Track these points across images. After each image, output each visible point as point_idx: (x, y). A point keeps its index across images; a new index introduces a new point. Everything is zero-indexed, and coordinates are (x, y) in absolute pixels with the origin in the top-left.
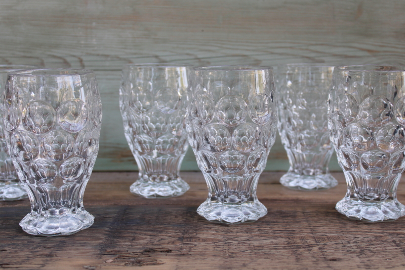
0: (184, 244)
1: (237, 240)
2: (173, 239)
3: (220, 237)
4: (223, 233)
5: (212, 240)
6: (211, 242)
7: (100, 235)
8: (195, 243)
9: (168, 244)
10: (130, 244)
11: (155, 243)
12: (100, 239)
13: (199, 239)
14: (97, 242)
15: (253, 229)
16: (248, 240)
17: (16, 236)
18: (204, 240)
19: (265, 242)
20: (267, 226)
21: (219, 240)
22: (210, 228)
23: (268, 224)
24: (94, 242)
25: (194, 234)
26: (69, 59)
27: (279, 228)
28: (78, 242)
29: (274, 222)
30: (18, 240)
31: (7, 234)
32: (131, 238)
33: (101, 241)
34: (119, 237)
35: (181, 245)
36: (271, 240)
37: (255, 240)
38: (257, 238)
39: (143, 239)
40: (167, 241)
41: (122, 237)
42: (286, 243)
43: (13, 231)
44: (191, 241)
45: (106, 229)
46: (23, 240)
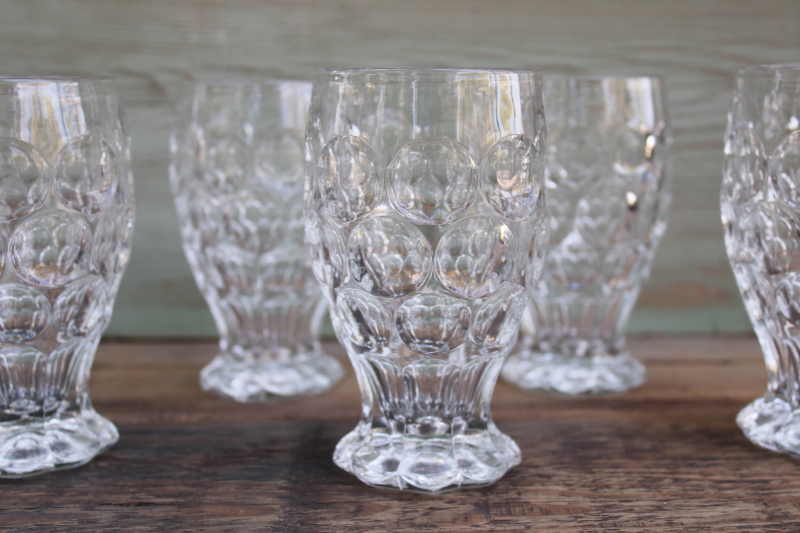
0: (495, 522)
1: (630, 510)
2: (464, 509)
3: (586, 503)
4: (587, 491)
5: (567, 510)
6: (565, 517)
7: (269, 500)
8: (525, 520)
9: (454, 521)
10: (352, 523)
11: (419, 520)
12: (271, 511)
13: (530, 509)
14: (265, 518)
15: (660, 479)
16: (660, 508)
17: (48, 505)
18: (546, 511)
19: (709, 514)
20: (691, 470)
21: (586, 511)
22: (549, 477)
23: (692, 465)
24: (254, 519)
25: (513, 495)
27: (722, 473)
28: (212, 520)
29: (703, 459)
30: (54, 517)
31: (25, 500)
32: (352, 508)
33: (274, 518)
34: (319, 505)
35: (489, 527)
36: (720, 509)
37: (679, 508)
38: (680, 502)
39: (385, 508)
40: (447, 515)
41: (327, 505)
42: (764, 516)
43: (39, 490)
44: (509, 513)
45: (281, 483)
46: (65, 516)
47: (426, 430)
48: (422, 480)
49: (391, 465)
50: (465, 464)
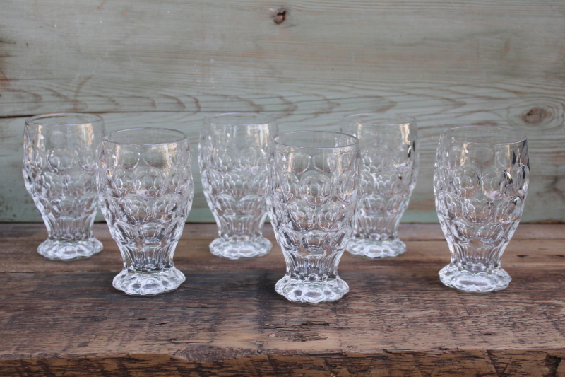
0: (338, 316)
1: (390, 312)
2: (326, 311)
3: (373, 309)
4: (374, 304)
5: (366, 312)
6: (364, 314)
7: (252, 306)
8: (349, 315)
9: (323, 316)
10: (285, 316)
11: (310, 315)
12: (254, 311)
13: (352, 311)
14: (252, 314)
15: (403, 299)
16: (401, 311)
17: (168, 307)
18: (358, 312)
19: (418, 314)
20: (416, 295)
21: (372, 312)
22: (360, 297)
23: (417, 293)
24: (248, 314)
25: (345, 305)
26: (183, 100)
27: (428, 297)
28: (232, 314)
29: (422, 290)
30: (172, 312)
31: (157, 305)
32: (284, 310)
33: (255, 313)
34: (271, 308)
35: (336, 318)
36: (424, 312)
37: (408, 311)
38: (409, 309)
39: (297, 310)
40: (320, 313)
41: (274, 308)
42: (439, 315)
43: (161, 301)
44: (344, 313)
45: (255, 299)
46: (176, 312)
47: (312, 279)
48: (311, 299)
49: (298, 293)
50: (328, 293)
